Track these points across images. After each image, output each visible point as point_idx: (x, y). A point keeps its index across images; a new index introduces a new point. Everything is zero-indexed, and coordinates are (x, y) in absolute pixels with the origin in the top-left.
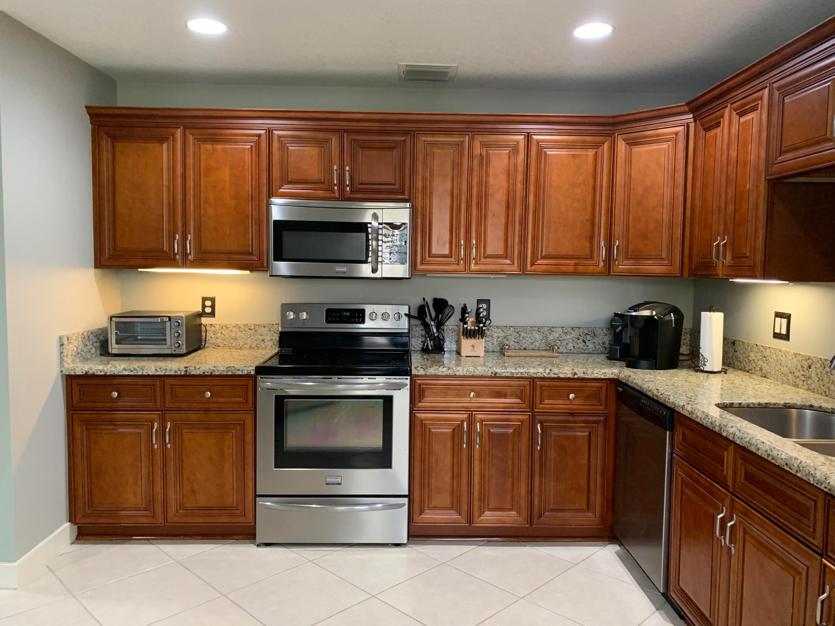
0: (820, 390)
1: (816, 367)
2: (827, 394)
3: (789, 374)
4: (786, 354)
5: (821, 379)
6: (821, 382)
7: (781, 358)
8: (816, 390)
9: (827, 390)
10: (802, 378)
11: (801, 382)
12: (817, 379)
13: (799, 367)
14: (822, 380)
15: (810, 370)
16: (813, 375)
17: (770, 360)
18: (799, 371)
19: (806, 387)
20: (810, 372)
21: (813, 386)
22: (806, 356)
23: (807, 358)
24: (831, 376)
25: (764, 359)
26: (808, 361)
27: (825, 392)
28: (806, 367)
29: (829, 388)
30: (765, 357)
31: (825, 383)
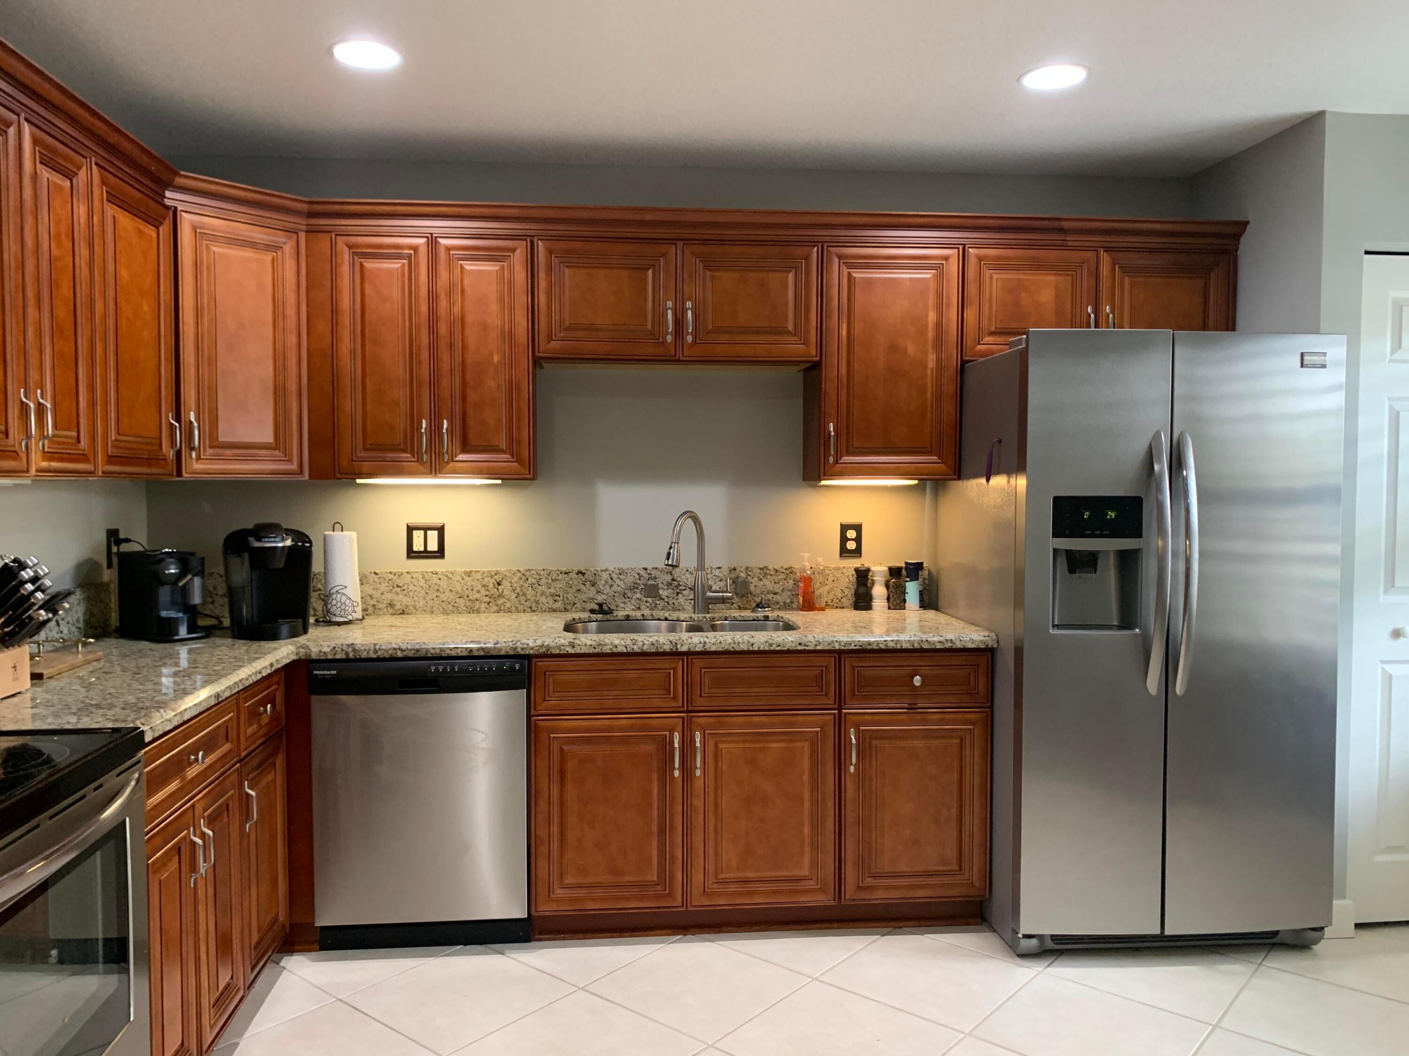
0: (521, 608)
1: (511, 582)
2: (534, 608)
3: (458, 600)
4: (449, 576)
5: (521, 593)
6: (523, 598)
7: (439, 582)
8: (513, 609)
9: (534, 604)
10: (487, 599)
11: (483, 606)
12: (514, 596)
13: (479, 587)
14: (524, 595)
15: (500, 588)
16: (506, 592)
17: (412, 588)
18: (479, 592)
19: (495, 608)
20: (500, 590)
21: (508, 605)
22: (489, 572)
23: (493, 573)
24: (540, 587)
25: (398, 589)
26: (496, 577)
27: (531, 608)
28: (491, 585)
29: (537, 602)
30: (398, 586)
31: (529, 597)
